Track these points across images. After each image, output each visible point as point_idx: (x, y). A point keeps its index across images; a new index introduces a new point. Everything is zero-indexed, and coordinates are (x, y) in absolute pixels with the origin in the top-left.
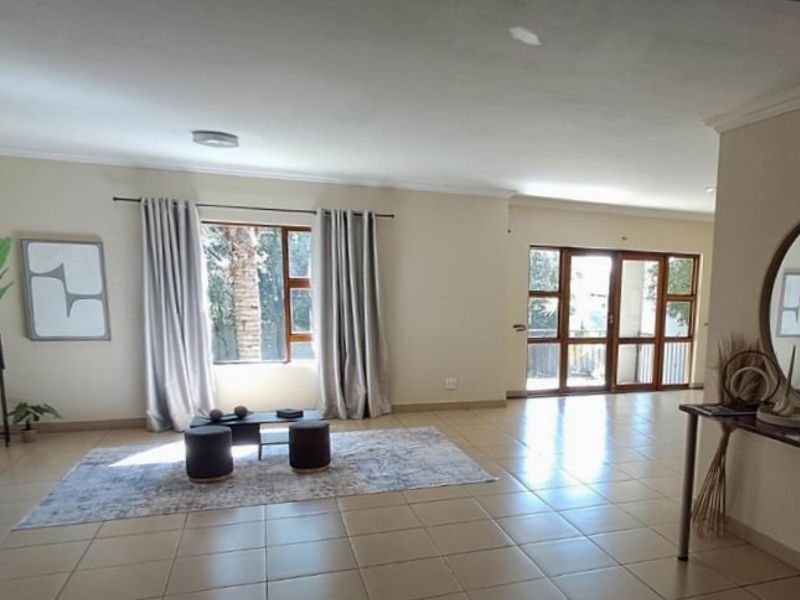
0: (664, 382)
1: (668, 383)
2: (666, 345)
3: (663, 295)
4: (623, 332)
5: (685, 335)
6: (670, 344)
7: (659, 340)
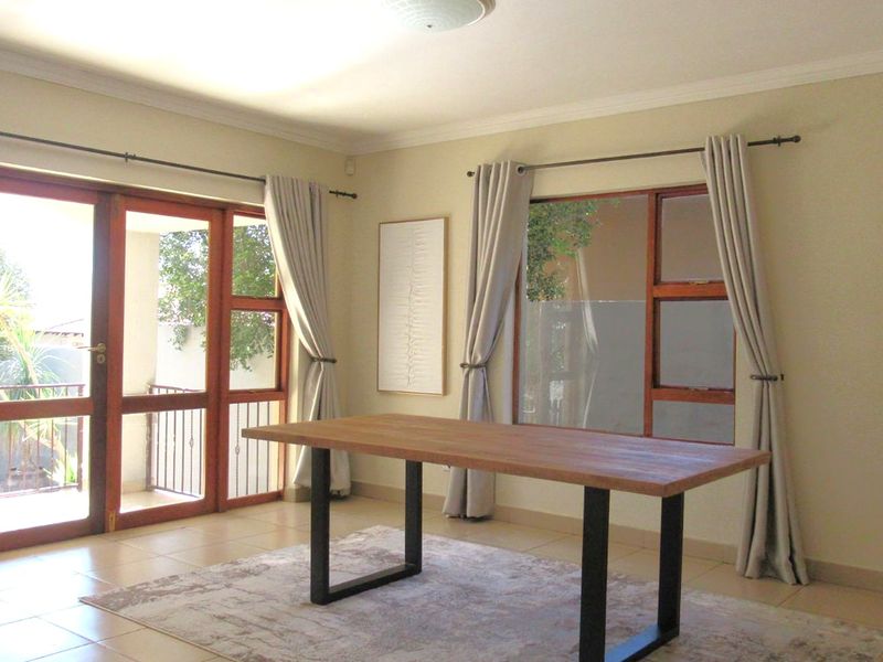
0: (232, 495)
1: (242, 494)
2: (233, 407)
3: (221, 297)
4: (132, 385)
5: (271, 383)
6: (243, 406)
7: (216, 400)
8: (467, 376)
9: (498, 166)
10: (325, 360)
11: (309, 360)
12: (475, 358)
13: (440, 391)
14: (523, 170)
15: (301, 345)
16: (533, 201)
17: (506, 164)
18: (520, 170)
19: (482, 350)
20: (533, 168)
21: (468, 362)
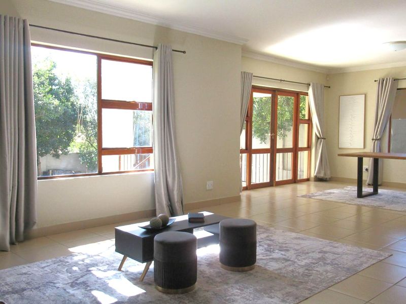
0: (299, 179)
3: (297, 120)
5: (306, 146)
7: (295, 149)
8: (374, 143)
9: (387, 79)
10: (323, 138)
11: (318, 138)
12: (377, 137)
13: (363, 147)
14: (396, 80)
15: (316, 134)
16: (398, 89)
17: (390, 79)
18: (394, 80)
19: (380, 134)
20: (398, 79)
21: (374, 138)
